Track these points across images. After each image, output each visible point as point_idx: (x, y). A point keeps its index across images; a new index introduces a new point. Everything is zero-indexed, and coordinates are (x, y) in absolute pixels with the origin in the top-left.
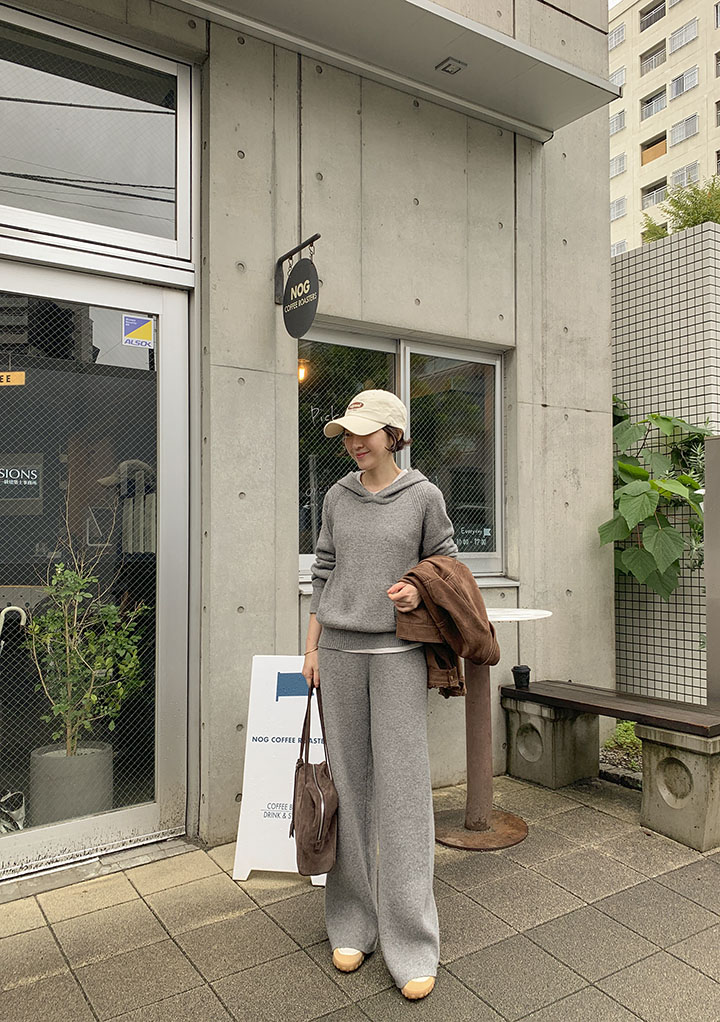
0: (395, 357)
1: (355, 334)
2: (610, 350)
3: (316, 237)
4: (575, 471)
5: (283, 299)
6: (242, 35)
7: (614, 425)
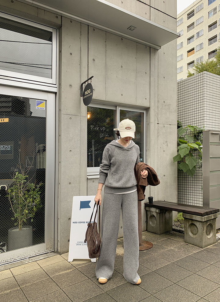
0: (116, 111)
1: (104, 105)
2: (177, 108)
3: (92, 77)
4: (166, 142)
5: (83, 95)
6: (71, 20)
7: (178, 128)
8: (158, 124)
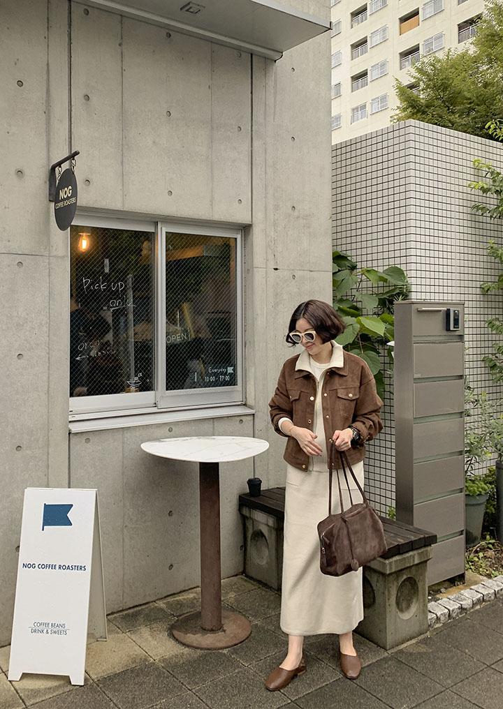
0: (154, 235)
1: (119, 219)
3: (77, 153)
5: (54, 197)
8: (276, 269)
